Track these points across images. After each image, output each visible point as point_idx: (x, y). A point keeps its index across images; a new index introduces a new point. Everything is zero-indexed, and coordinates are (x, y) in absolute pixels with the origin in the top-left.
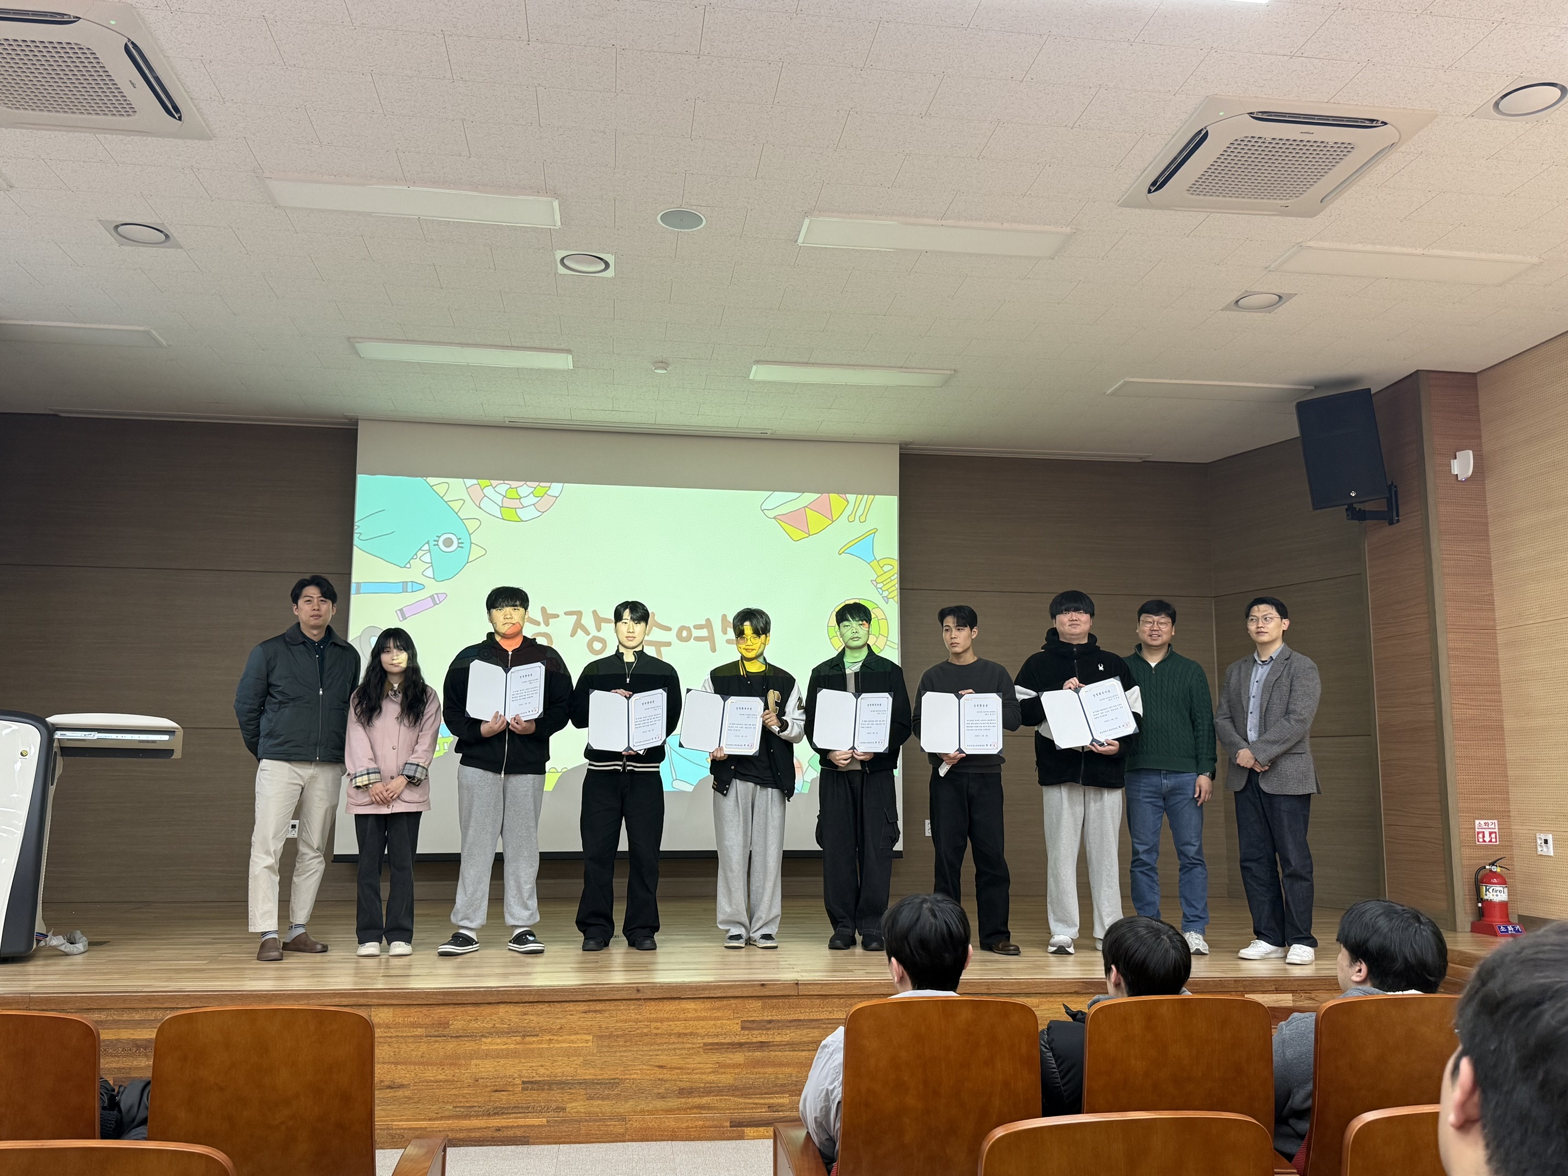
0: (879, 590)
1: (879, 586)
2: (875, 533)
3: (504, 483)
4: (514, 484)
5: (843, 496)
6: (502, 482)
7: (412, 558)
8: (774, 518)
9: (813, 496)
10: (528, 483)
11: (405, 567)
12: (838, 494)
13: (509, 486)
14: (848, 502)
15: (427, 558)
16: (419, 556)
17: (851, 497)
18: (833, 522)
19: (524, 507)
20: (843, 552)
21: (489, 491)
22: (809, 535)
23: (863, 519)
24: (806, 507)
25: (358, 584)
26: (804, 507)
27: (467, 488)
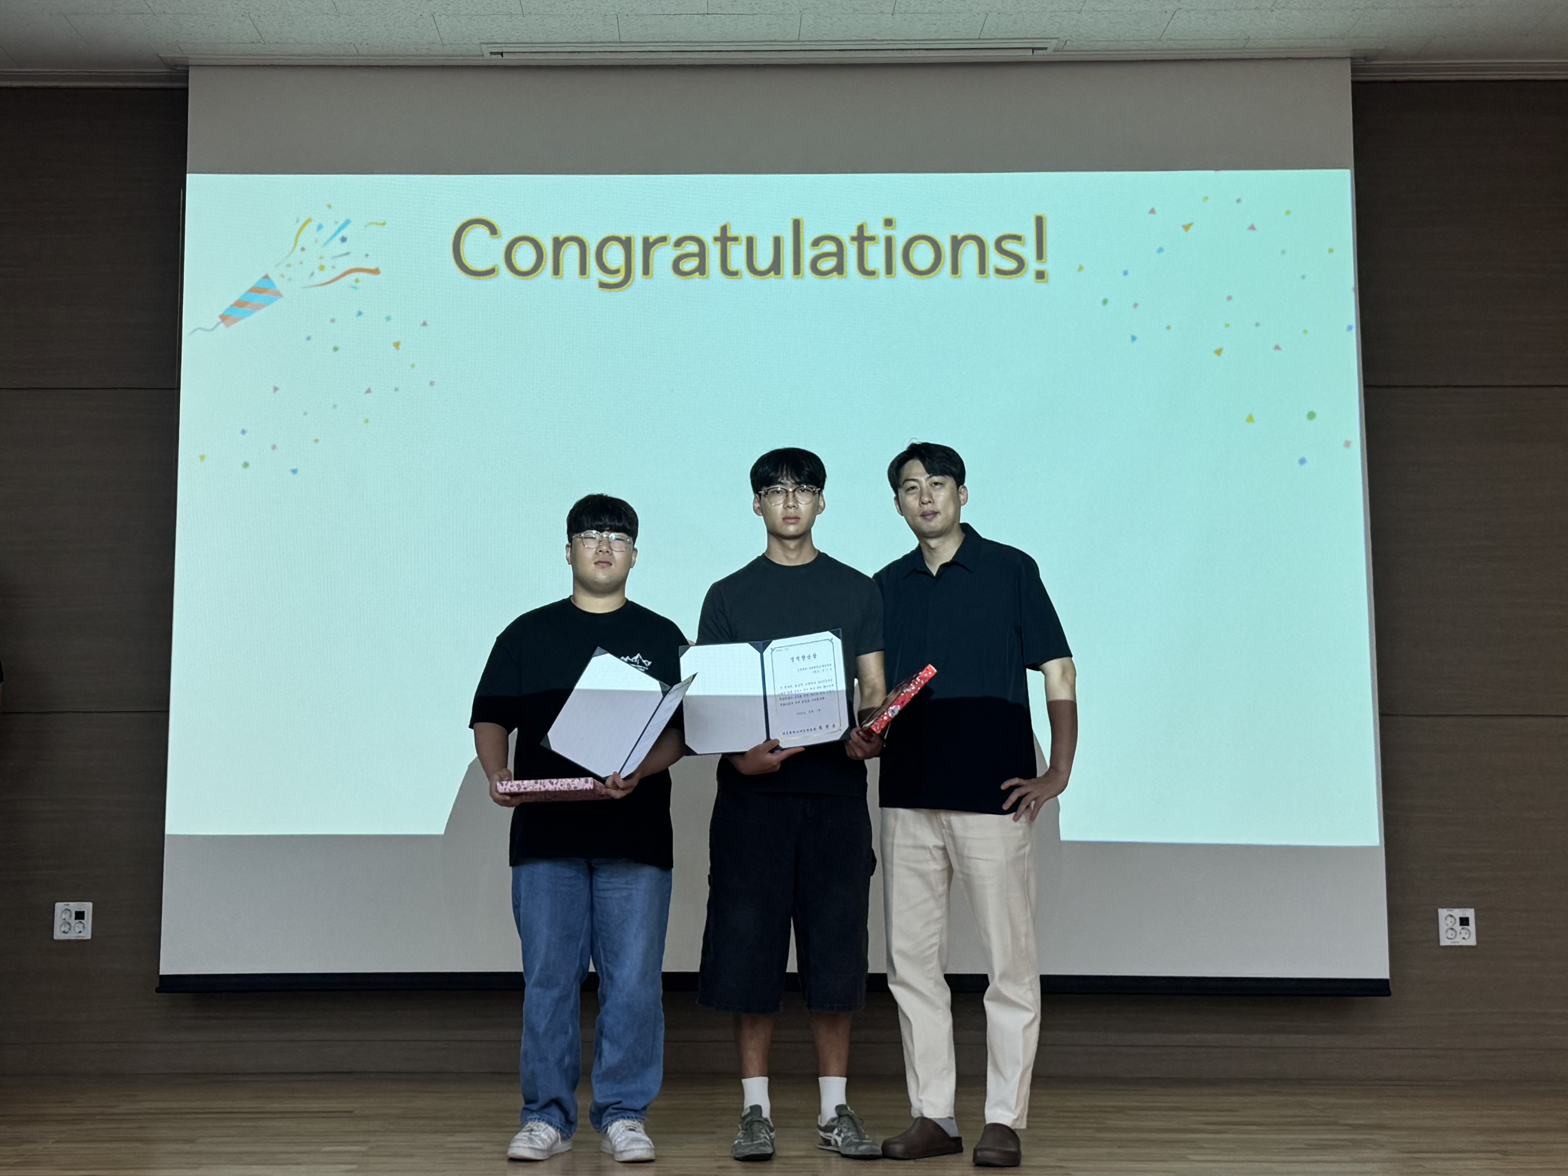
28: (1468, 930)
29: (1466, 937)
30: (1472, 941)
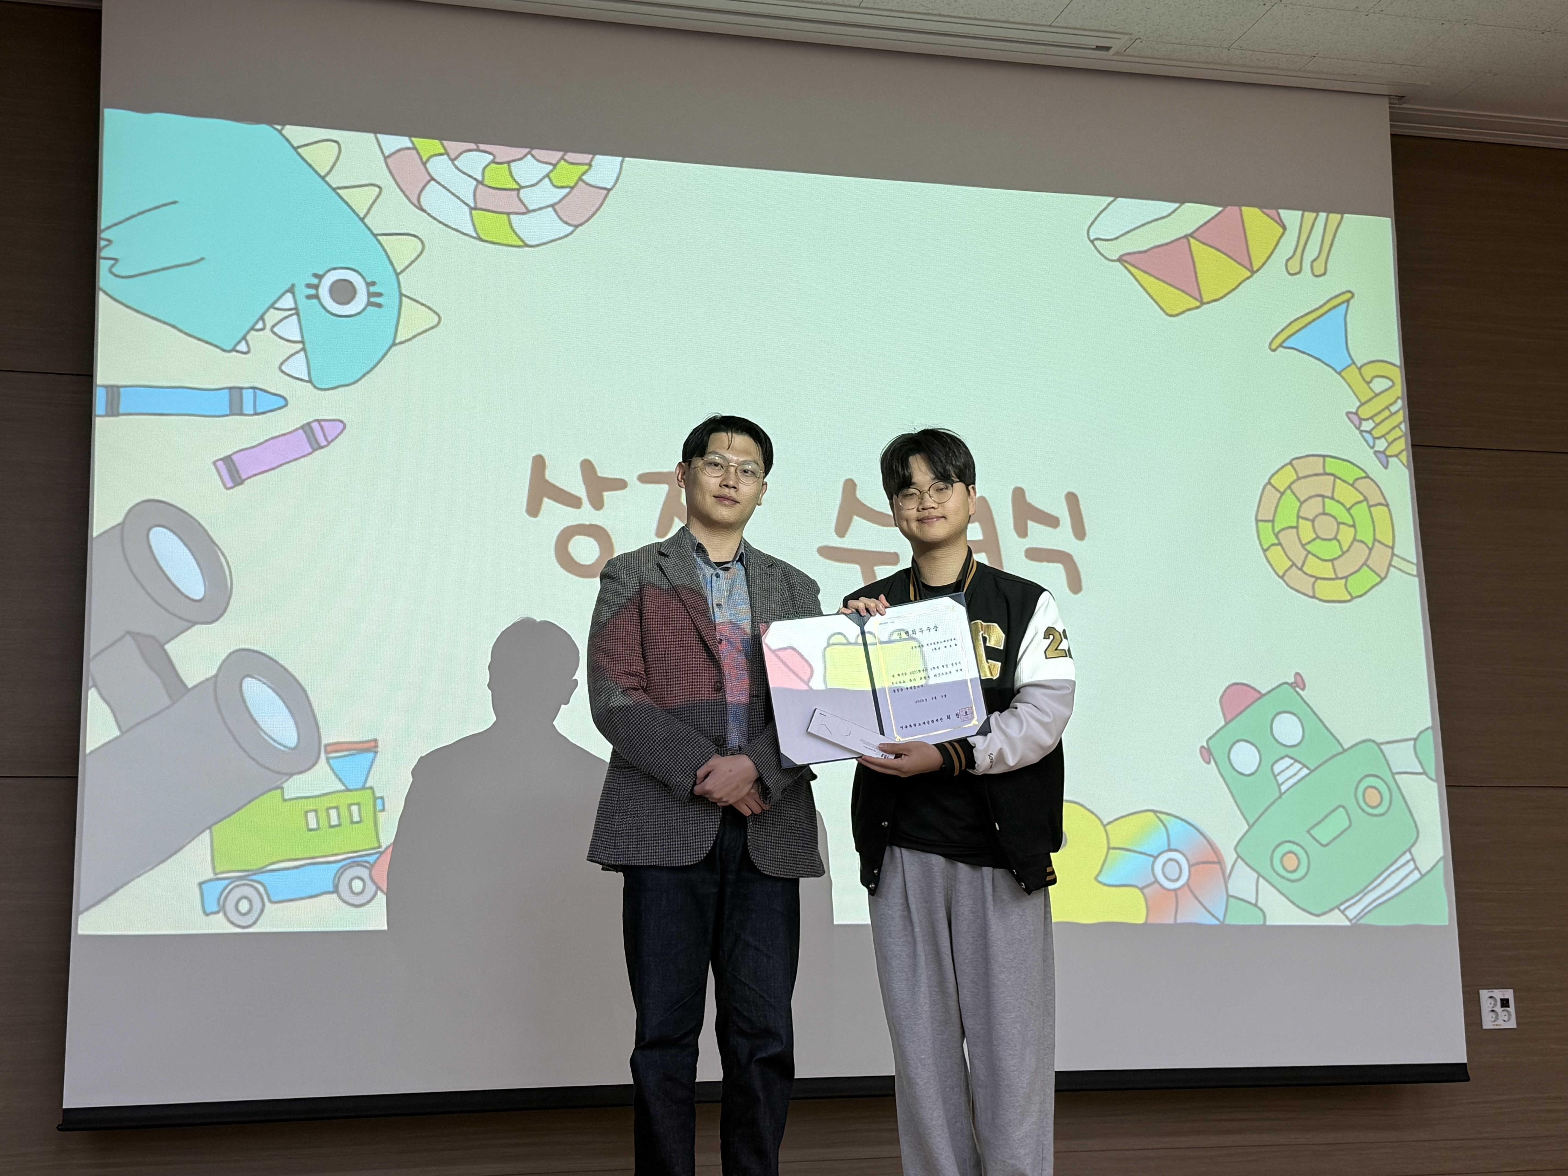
0: (1366, 435)
1: (1367, 426)
2: (1348, 301)
3: (478, 150)
4: (503, 152)
5: (1272, 212)
6: (473, 146)
7: (252, 328)
8: (1120, 260)
9: (1206, 212)
10: (534, 152)
11: (234, 350)
12: (1261, 207)
13: (491, 157)
14: (1284, 228)
15: (290, 329)
16: (268, 327)
17: (1291, 217)
18: (1253, 272)
19: (529, 212)
20: (1281, 346)
21: (440, 167)
22: (1203, 303)
23: (1319, 268)
24: (1191, 235)
25: (114, 391)
26: (1186, 237)
27: (386, 158)
28: (1508, 1011)
29: (1506, 1018)
30: (1512, 1024)
